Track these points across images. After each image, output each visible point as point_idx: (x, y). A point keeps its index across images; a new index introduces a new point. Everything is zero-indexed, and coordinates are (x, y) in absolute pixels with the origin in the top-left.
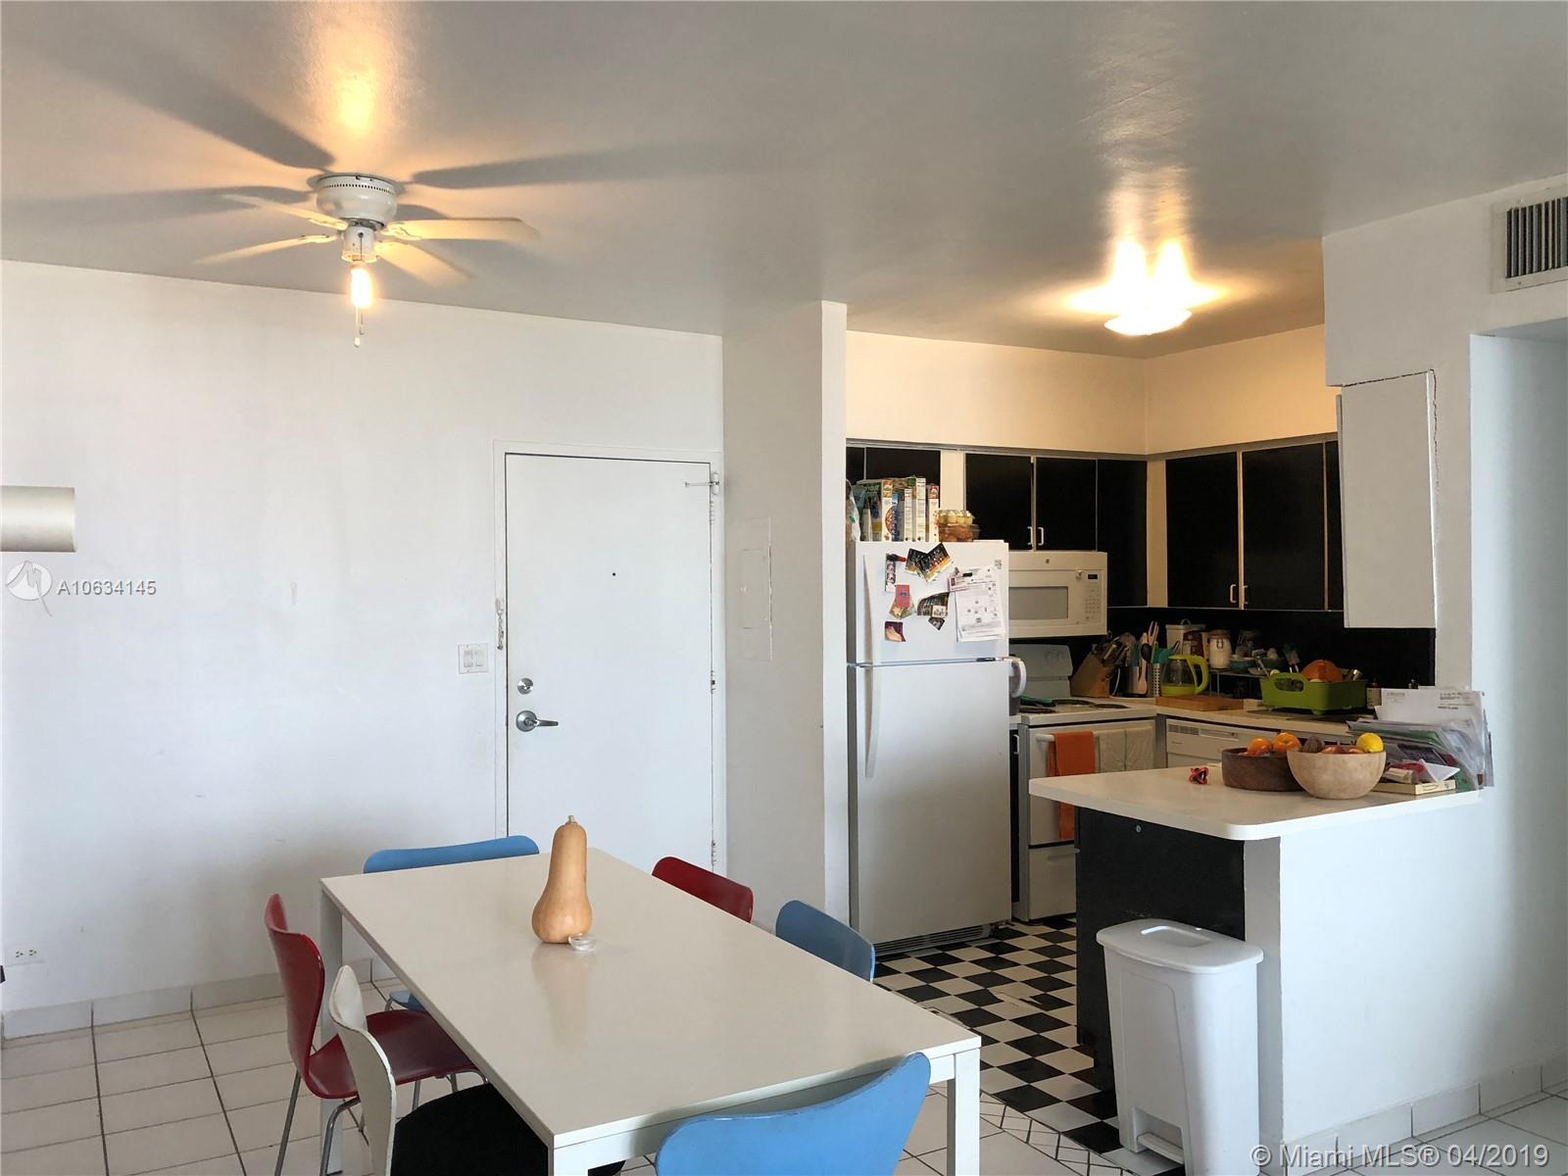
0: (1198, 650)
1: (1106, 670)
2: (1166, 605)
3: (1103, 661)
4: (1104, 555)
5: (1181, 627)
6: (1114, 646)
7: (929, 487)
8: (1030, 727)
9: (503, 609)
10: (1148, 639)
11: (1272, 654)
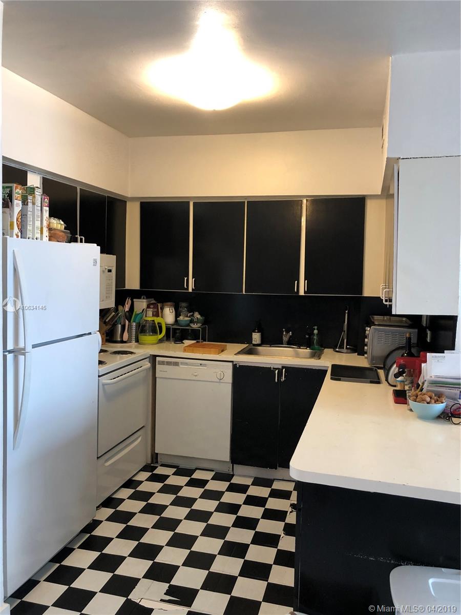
0: (157, 314)
2: (138, 287)
4: (115, 257)
7: (43, 197)
8: (99, 377)
10: (128, 307)
11: (197, 315)
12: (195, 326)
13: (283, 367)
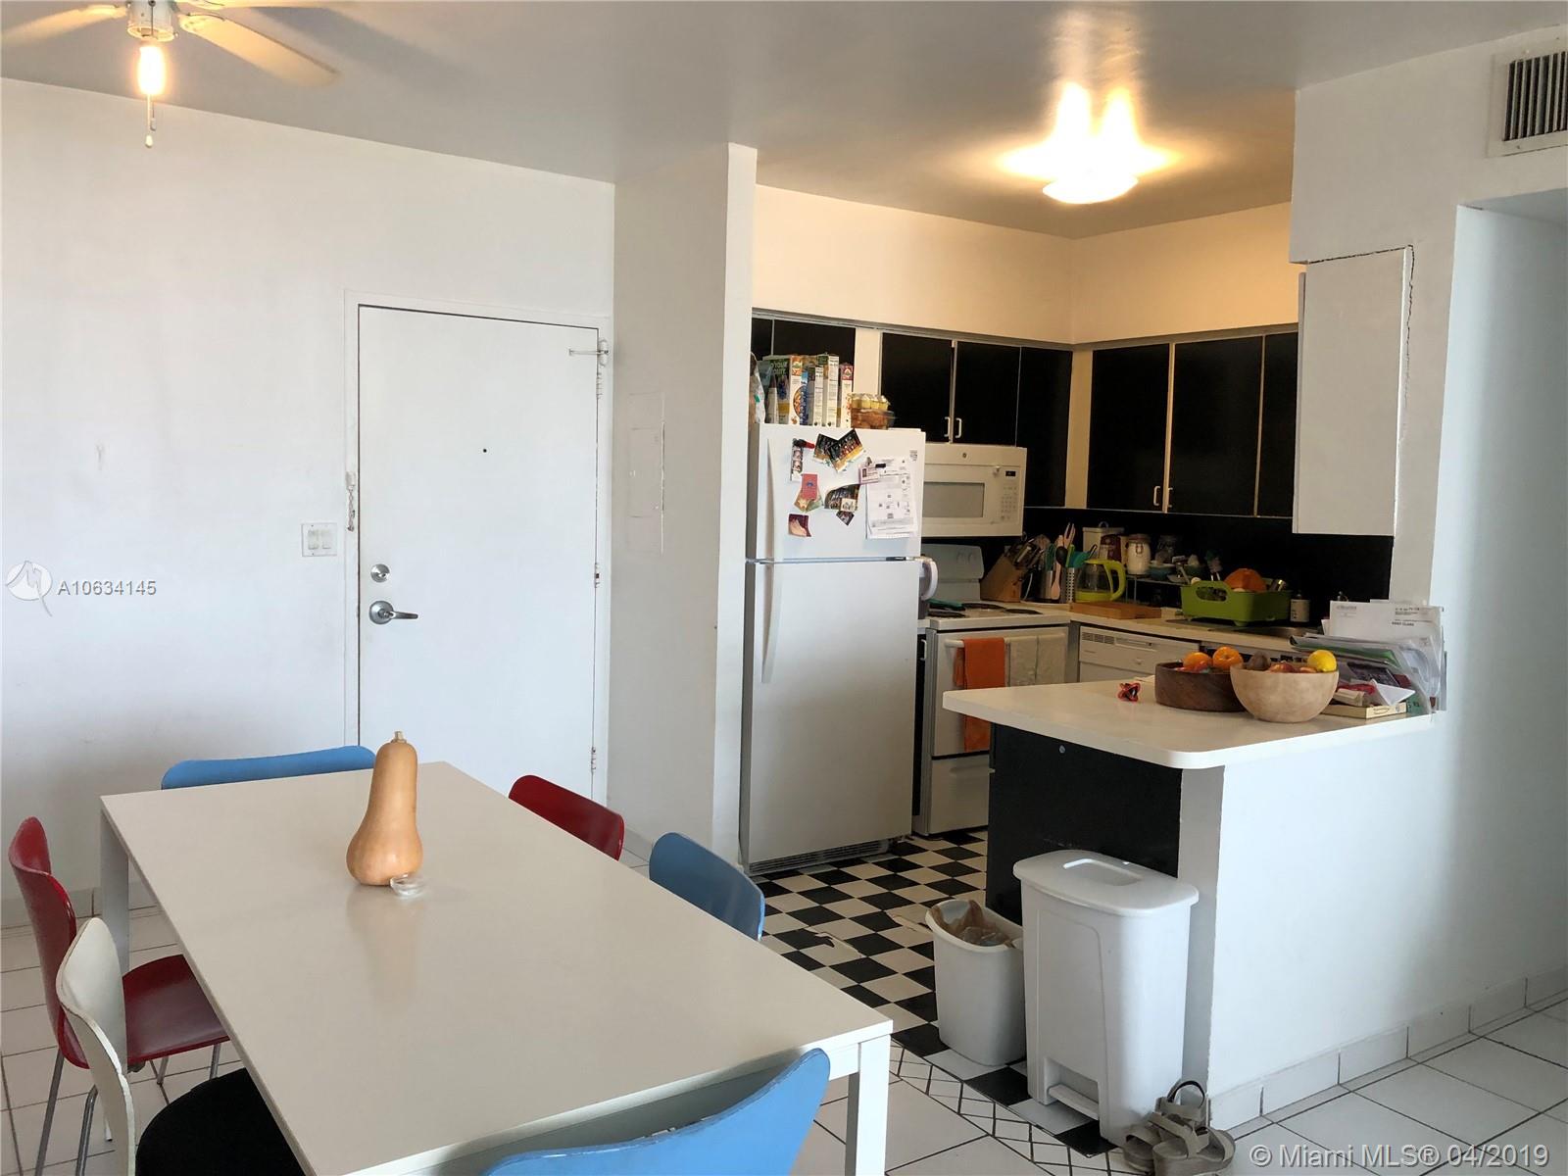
0: (1116, 555)
1: (1020, 572)
2: (1084, 507)
3: (1017, 565)
4: (1024, 450)
5: (1098, 530)
6: (1029, 548)
7: (842, 367)
8: (939, 632)
9: (355, 485)
10: (1064, 541)
11: (1193, 561)
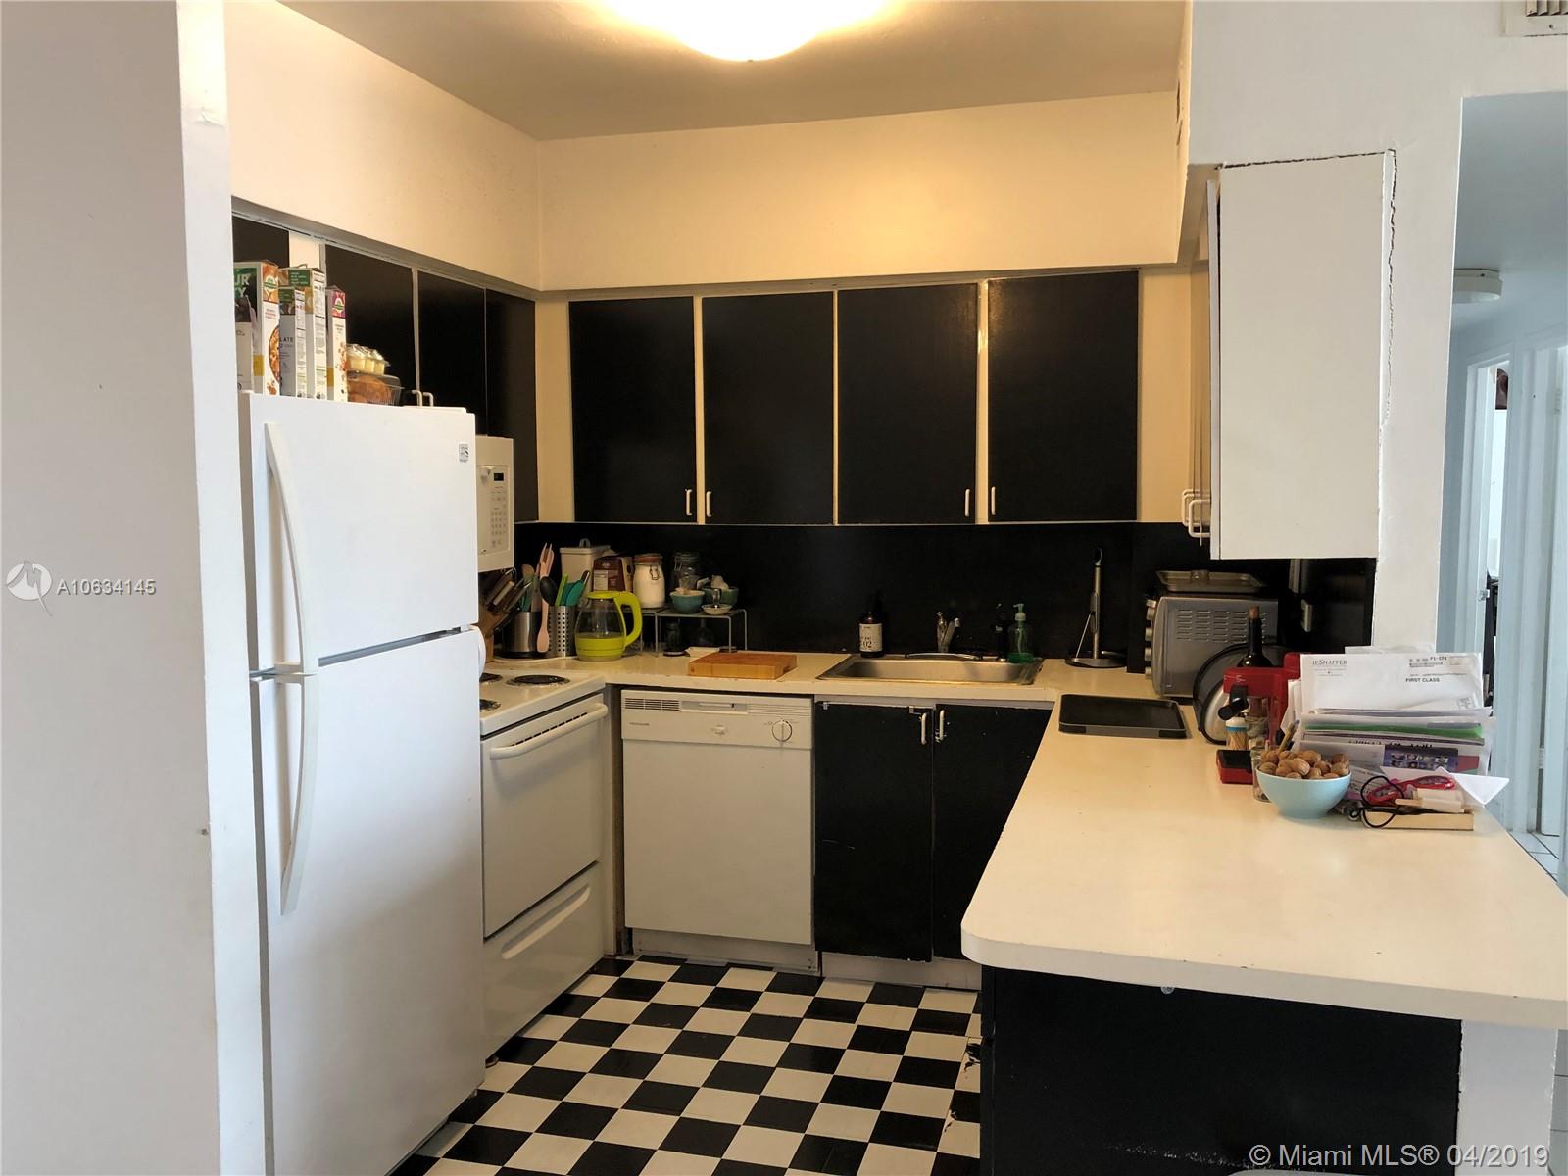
0: (620, 584)
1: (497, 619)
2: (569, 518)
4: (510, 444)
5: (587, 550)
6: (512, 583)
7: (332, 293)
8: (483, 738)
10: (546, 569)
11: (720, 584)
12: (714, 611)
13: (940, 707)
